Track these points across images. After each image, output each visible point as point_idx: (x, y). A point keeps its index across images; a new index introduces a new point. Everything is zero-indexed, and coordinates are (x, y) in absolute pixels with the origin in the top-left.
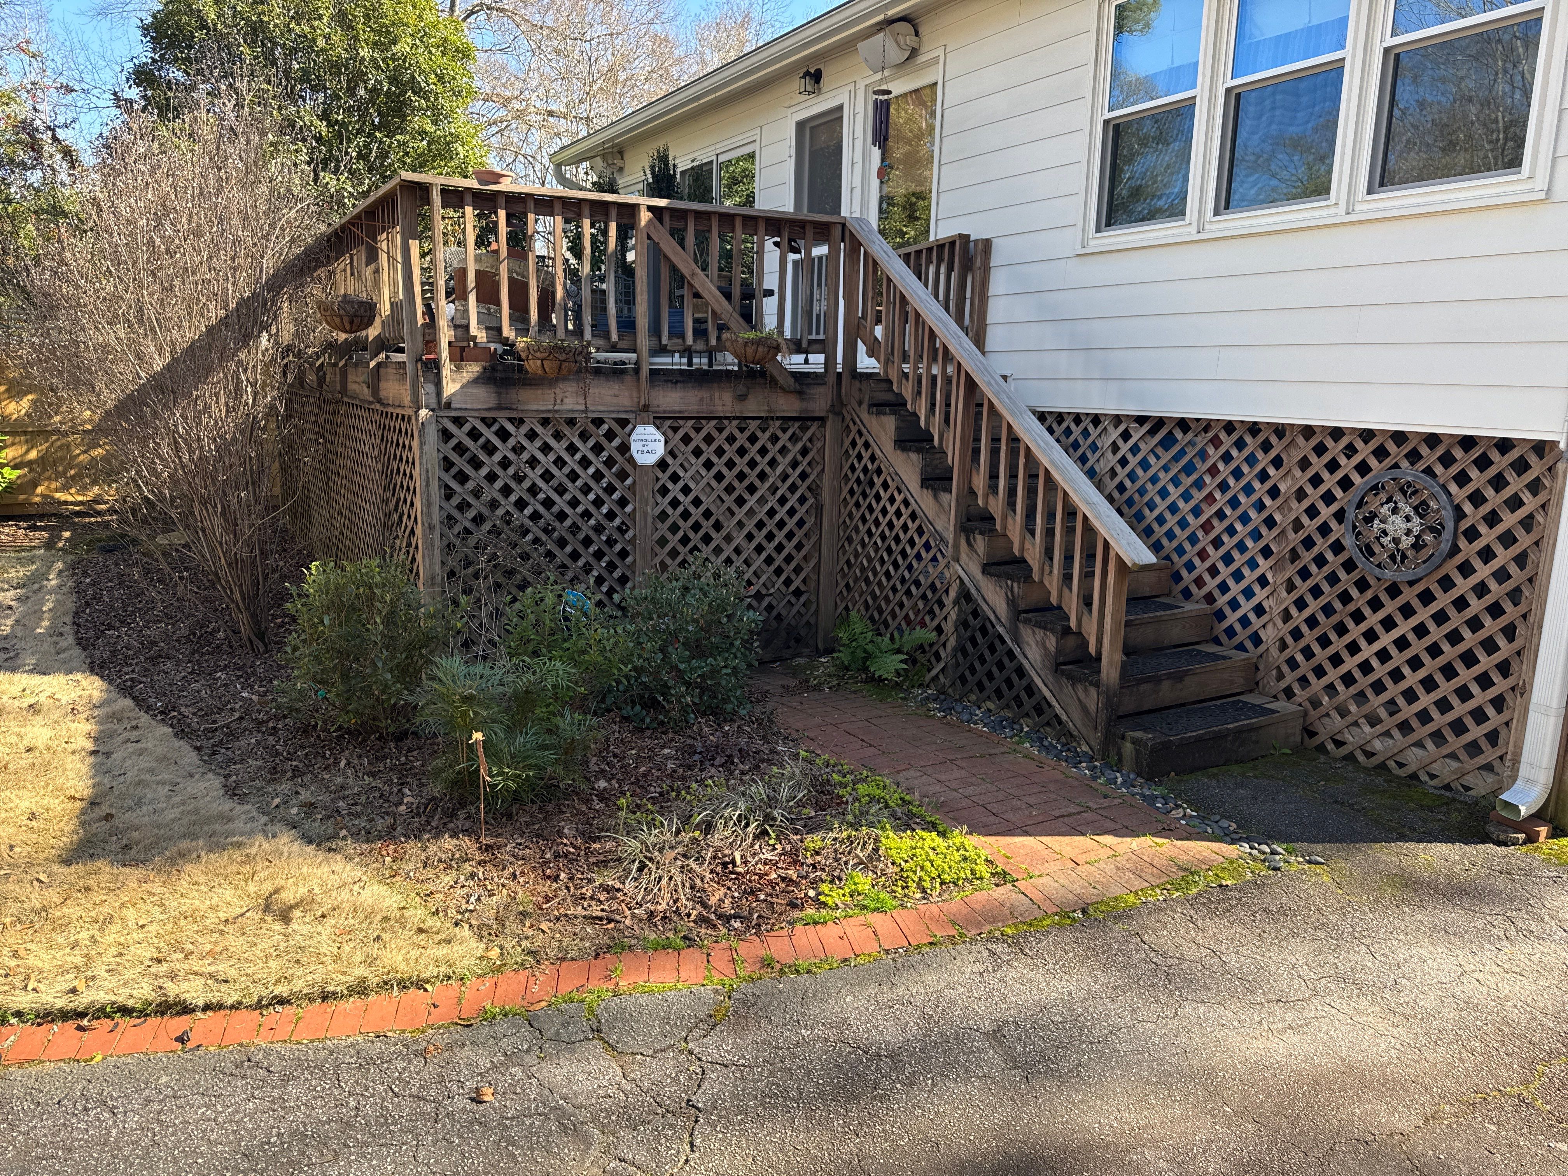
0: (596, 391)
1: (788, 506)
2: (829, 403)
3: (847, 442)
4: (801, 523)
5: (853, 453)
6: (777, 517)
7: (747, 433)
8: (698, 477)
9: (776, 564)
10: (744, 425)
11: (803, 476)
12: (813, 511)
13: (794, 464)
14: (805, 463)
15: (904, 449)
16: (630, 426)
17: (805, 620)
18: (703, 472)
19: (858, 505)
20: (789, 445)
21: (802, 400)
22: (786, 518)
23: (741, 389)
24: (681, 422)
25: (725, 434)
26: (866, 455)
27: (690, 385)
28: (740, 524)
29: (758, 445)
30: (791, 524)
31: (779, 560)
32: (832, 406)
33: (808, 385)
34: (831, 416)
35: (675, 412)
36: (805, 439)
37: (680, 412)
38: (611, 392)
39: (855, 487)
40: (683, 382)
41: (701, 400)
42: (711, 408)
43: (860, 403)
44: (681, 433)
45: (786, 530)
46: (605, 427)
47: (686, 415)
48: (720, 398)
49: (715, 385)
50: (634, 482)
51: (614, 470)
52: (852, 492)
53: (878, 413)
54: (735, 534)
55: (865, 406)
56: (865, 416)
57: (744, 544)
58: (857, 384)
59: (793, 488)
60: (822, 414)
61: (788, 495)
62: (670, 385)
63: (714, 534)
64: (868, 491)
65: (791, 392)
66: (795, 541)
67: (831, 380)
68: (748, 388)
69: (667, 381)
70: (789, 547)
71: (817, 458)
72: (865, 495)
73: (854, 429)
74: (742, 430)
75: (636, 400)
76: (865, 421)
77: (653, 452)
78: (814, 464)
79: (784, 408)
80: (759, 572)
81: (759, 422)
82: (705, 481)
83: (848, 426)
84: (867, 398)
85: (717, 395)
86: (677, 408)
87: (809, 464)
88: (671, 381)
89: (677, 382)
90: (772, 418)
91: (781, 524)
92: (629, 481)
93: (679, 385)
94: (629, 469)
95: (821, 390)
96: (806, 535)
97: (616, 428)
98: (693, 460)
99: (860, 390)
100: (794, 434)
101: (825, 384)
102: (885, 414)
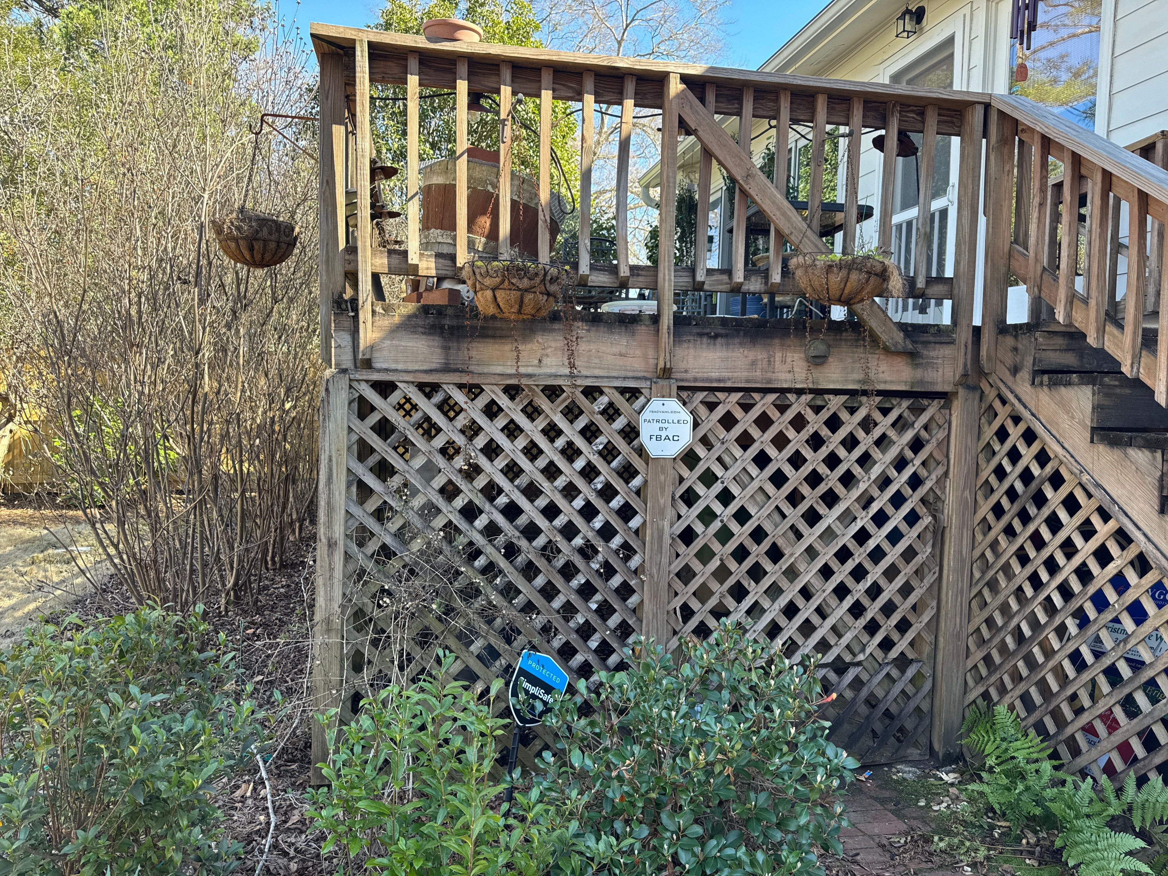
0: (593, 347)
1: (888, 527)
2: (960, 370)
3: (989, 432)
4: (909, 554)
5: (1002, 450)
6: (871, 544)
7: (825, 415)
8: (745, 479)
9: (869, 615)
10: (819, 403)
11: (915, 482)
12: (929, 536)
13: (900, 464)
14: (917, 462)
15: (1113, 443)
16: (642, 400)
17: (912, 705)
18: (754, 470)
19: (1010, 531)
20: (892, 434)
21: (916, 366)
22: (886, 546)
23: (818, 347)
24: (721, 396)
25: (790, 414)
26: (1028, 454)
27: (737, 341)
28: (811, 552)
29: (842, 433)
30: (893, 554)
31: (873, 610)
32: (965, 375)
33: (926, 343)
34: (961, 392)
35: (711, 380)
36: (918, 425)
37: (719, 380)
38: (615, 349)
39: (1005, 502)
40: (726, 336)
41: (754, 363)
42: (769, 375)
43: (1015, 370)
44: (720, 412)
45: (885, 564)
46: (603, 401)
47: (729, 384)
48: (784, 362)
49: (777, 341)
50: (646, 482)
51: (614, 464)
52: (998, 510)
53: (1053, 385)
54: (802, 567)
55: (1025, 375)
56: (1024, 389)
57: (817, 583)
58: (1009, 341)
59: (898, 500)
60: (947, 388)
61: (890, 510)
62: (705, 340)
63: (768, 565)
64: (1032, 510)
65: (898, 353)
66: (899, 581)
67: (964, 336)
68: (829, 346)
69: (701, 335)
70: (890, 591)
71: (938, 456)
72: (1025, 518)
73: (1003, 412)
74: (817, 410)
75: (652, 362)
76: (1025, 398)
77: (675, 438)
78: (933, 464)
79: (886, 376)
80: (840, 627)
81: (844, 398)
82: (755, 485)
83: (991, 407)
84: (1029, 361)
85: (778, 355)
86: (715, 375)
87: (924, 463)
88: (708, 335)
89: (716, 336)
90: (865, 393)
91: (877, 555)
92: (637, 482)
93: (719, 340)
94: (637, 463)
95: (947, 351)
96: (916, 572)
97: (620, 401)
98: (737, 452)
99: (1016, 349)
100: (900, 417)
101: (952, 342)
102: (1069, 384)
